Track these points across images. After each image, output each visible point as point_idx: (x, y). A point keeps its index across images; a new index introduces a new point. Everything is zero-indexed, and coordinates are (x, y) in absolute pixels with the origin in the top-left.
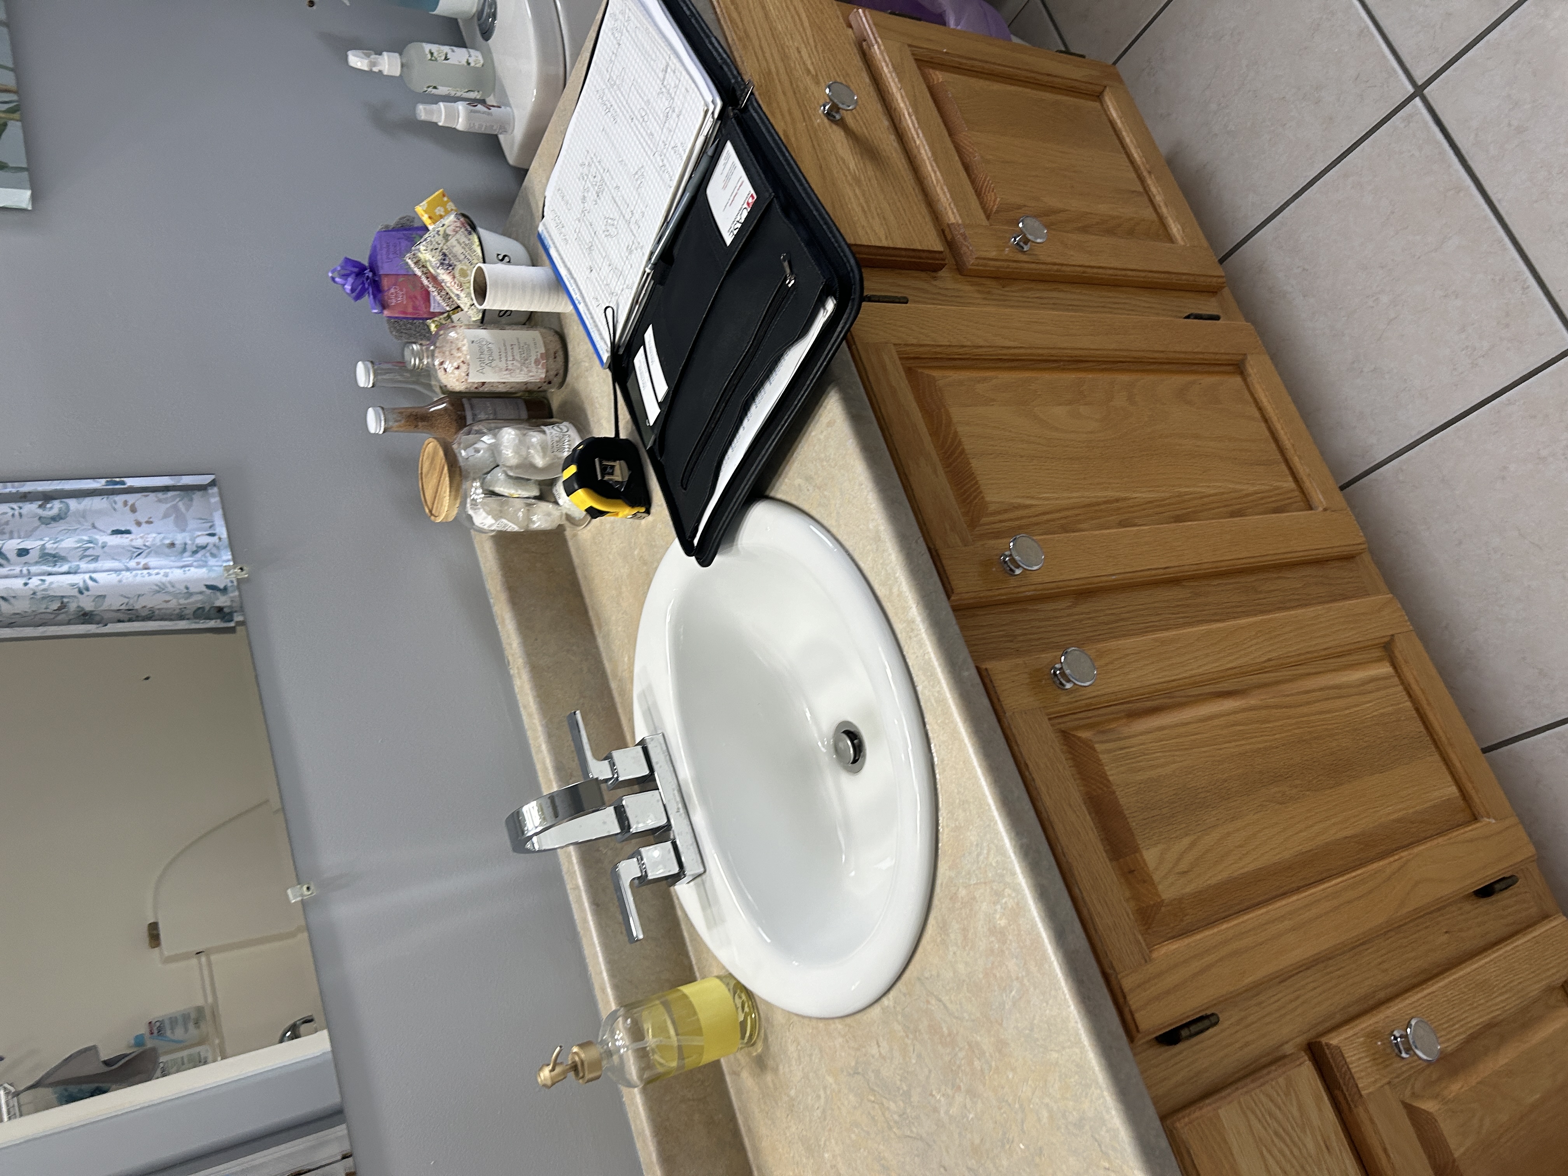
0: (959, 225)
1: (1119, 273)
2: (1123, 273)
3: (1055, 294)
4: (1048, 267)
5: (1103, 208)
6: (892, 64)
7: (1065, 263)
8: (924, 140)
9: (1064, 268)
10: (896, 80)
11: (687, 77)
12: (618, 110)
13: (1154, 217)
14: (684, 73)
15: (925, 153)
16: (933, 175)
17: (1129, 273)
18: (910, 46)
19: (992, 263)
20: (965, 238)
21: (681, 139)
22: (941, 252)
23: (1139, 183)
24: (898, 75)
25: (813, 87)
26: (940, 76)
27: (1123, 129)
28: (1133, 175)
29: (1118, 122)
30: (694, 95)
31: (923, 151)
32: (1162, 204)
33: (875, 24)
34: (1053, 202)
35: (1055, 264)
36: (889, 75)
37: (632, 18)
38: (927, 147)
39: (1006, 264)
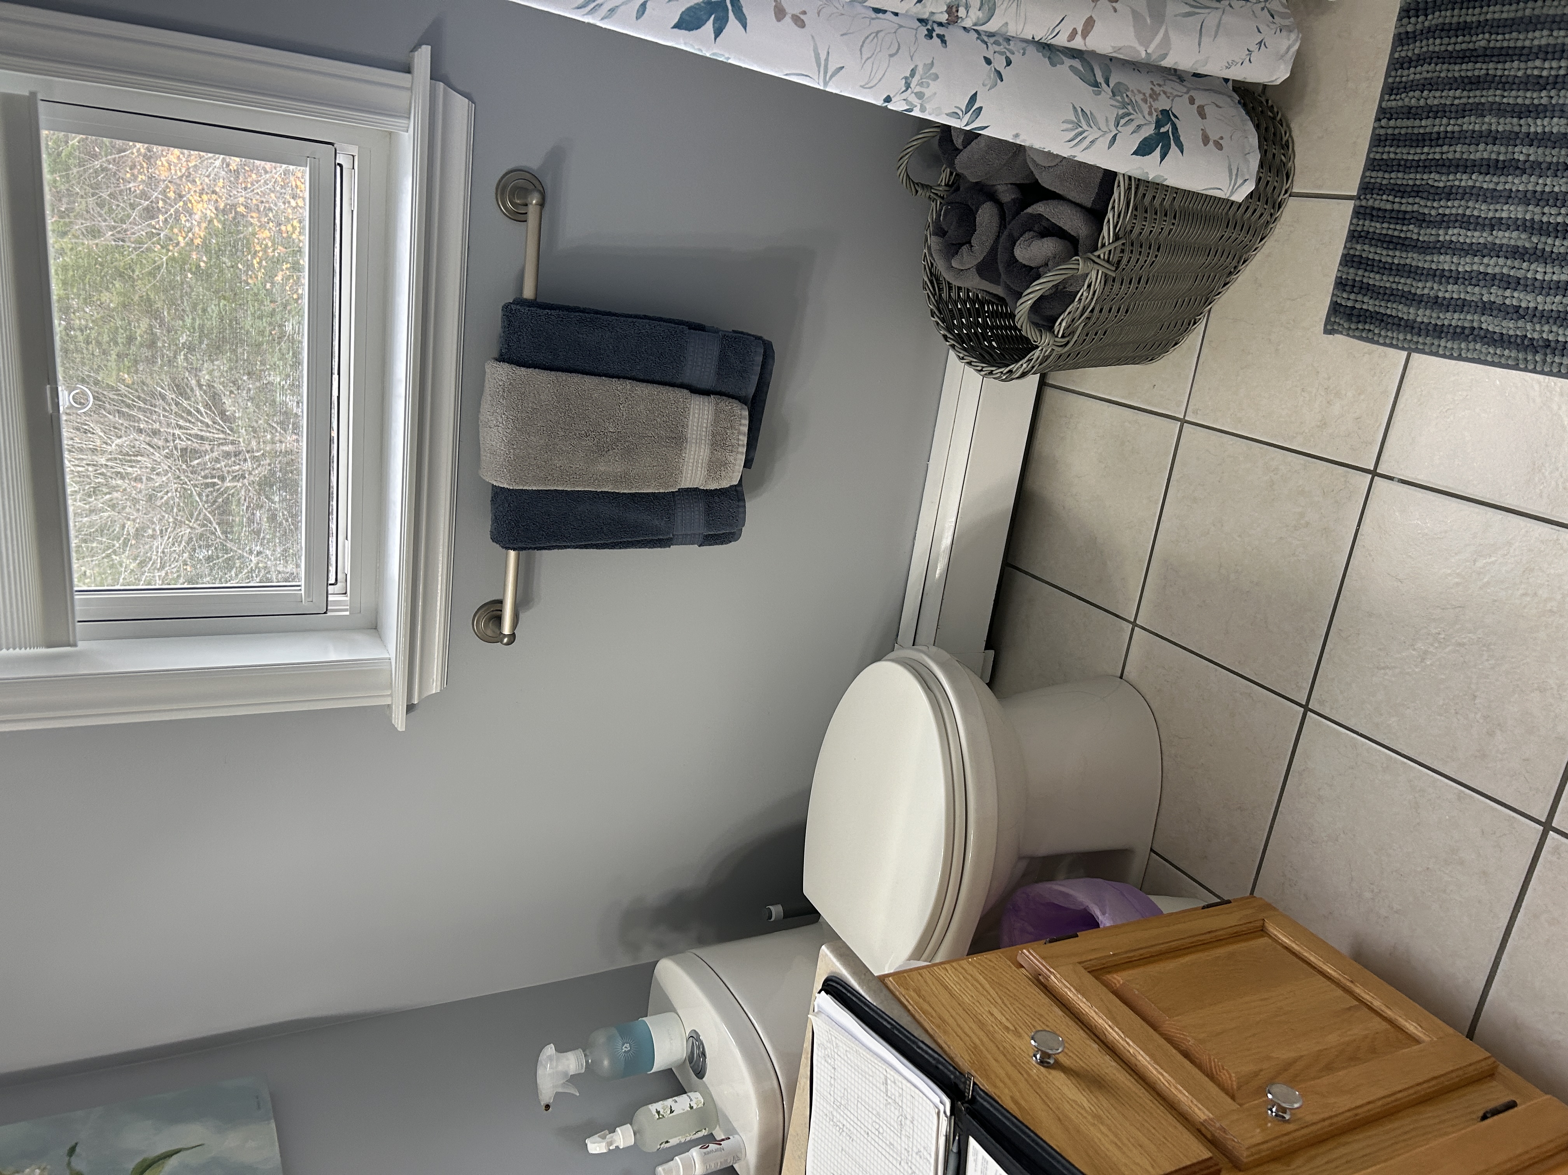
0: (1211, 1120)
1: (1389, 1100)
2: (1393, 1098)
3: (1342, 1151)
4: (1319, 1126)
5: (1332, 1039)
6: (1074, 987)
7: (1333, 1114)
8: (1135, 1046)
9: (1335, 1120)
10: (1084, 1000)
11: (909, 1085)
12: (852, 1129)
13: (1385, 1025)
14: (904, 1082)
15: (1143, 1059)
16: (1161, 1078)
17: (1399, 1095)
18: (1080, 963)
19: (1265, 1146)
20: (1225, 1131)
21: (922, 1143)
22: (1211, 1158)
23: (1348, 997)
24: (1083, 995)
25: (1017, 1042)
26: (1119, 978)
27: (1302, 951)
28: (1339, 992)
29: (1294, 945)
30: (920, 1100)
31: (1140, 1058)
32: (1383, 1008)
33: (1043, 958)
34: (1285, 1054)
35: (1324, 1120)
36: (1075, 998)
37: (840, 1044)
38: (1142, 1053)
39: (1277, 1142)
